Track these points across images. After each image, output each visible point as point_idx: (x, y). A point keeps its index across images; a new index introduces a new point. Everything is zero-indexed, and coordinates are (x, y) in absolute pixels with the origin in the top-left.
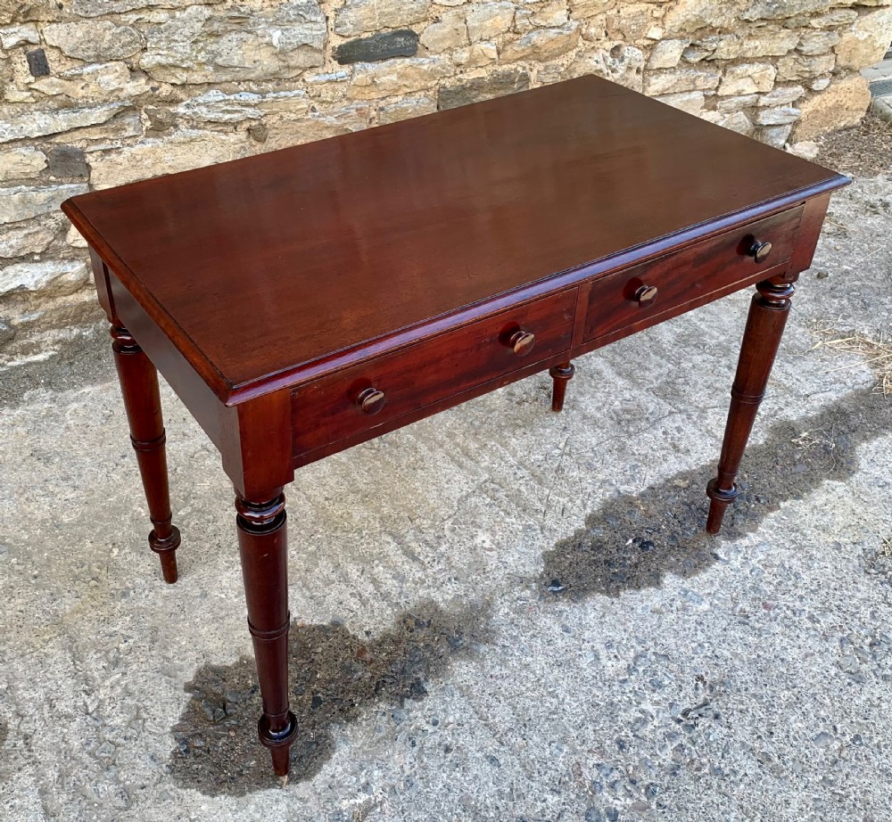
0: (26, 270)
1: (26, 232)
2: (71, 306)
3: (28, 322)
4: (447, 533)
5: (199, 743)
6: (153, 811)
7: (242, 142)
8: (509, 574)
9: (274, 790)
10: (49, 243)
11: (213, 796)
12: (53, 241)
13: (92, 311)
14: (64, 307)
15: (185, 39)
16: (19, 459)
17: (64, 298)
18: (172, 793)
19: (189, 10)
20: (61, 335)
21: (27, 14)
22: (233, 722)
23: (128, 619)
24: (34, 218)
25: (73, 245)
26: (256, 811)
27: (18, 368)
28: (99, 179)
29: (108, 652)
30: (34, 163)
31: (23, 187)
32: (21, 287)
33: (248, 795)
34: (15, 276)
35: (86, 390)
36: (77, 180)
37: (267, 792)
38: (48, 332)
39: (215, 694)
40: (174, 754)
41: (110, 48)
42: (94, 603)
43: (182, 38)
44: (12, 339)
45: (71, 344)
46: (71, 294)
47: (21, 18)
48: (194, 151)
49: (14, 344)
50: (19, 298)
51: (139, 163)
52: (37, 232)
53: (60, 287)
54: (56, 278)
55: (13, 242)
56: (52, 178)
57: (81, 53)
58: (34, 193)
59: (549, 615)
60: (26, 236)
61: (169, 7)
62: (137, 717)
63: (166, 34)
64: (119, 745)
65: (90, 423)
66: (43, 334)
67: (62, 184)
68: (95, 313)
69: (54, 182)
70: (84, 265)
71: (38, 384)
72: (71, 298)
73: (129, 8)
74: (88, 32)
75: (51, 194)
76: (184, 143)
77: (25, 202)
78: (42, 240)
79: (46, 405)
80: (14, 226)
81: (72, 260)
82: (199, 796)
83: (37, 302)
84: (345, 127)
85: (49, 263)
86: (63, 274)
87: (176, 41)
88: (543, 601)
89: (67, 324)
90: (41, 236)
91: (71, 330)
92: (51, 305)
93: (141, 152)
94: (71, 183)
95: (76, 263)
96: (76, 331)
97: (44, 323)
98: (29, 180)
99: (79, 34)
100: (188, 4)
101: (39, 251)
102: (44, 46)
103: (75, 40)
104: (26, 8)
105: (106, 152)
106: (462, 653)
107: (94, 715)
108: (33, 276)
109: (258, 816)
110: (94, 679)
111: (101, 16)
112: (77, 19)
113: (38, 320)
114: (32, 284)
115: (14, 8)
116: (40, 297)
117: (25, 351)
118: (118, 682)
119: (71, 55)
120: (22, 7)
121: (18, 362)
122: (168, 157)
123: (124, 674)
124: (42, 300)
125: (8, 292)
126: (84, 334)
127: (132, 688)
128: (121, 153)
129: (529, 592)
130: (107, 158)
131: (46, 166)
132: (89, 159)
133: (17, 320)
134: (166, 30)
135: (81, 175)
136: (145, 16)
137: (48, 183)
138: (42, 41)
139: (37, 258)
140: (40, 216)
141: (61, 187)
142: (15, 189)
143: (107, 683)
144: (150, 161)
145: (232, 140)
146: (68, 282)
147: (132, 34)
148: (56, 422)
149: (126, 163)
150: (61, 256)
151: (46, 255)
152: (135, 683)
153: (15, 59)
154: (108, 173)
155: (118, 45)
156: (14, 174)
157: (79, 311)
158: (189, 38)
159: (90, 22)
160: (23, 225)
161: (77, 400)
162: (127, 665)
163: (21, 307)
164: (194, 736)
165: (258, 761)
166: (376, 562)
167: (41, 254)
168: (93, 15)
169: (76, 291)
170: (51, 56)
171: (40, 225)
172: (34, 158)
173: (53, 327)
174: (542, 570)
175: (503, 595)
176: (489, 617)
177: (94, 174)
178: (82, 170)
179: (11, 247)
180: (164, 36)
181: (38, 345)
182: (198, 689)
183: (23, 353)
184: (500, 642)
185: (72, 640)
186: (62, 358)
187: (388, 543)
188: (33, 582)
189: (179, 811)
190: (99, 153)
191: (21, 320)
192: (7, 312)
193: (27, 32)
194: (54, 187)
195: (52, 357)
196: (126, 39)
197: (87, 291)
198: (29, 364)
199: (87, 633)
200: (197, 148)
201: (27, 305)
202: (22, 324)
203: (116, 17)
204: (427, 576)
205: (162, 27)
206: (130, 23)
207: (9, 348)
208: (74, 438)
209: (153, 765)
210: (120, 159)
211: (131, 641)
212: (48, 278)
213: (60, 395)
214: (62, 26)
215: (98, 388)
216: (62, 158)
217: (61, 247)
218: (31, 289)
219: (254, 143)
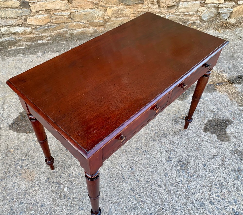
0: (18, 28)
1: (17, 19)
2: (29, 37)
3: (20, 40)
5: (17, 123)
6: (3, 132)
7: (66, 3)
9: (25, 134)
10: (23, 23)
11: (14, 132)
12: (24, 22)
13: (33, 39)
14: (27, 37)
16: (11, 67)
17: (27, 35)
18: (8, 130)
20: (27, 43)
22: (25, 121)
23: (16, 99)
24: (19, 16)
25: (28, 24)
26: (20, 136)
27: (18, 49)
28: (32, 9)
29: (9, 104)
30: (17, 4)
31: (15, 9)
32: (17, 32)
33: (21, 133)
34: (16, 29)
35: (30, 56)
36: (27, 9)
37: (24, 133)
38: (24, 42)
39: (24, 116)
40: (12, 124)
42: (11, 96)
44: (17, 43)
45: (29, 46)
46: (29, 34)
48: (54, 4)
49: (17, 44)
50: (18, 34)
51: (42, 6)
52: (20, 20)
53: (26, 33)
54: (25, 31)
55: (15, 21)
56: (22, 8)
58: (18, 11)
60: (17, 20)
62: (9, 116)
64: (3, 120)
65: (27, 62)
66: (23, 43)
67: (24, 9)
68: (34, 40)
69: (22, 9)
70: (31, 28)
71: (21, 53)
72: (29, 35)
75: (22, 11)
76: (52, 2)
77: (16, 13)
78: (21, 22)
79: (21, 58)
80: (15, 18)
81: (29, 27)
82: (12, 131)
83: (21, 35)
84: (93, 2)
85: (23, 27)
86: (26, 30)
89: (28, 41)
90: (21, 21)
91: (29, 43)
92: (24, 36)
93: (42, 4)
94: (26, 9)
95: (29, 28)
96: (30, 43)
97: (23, 40)
98: (17, 8)
101: (21, 24)
105: (34, 3)
107: (2, 114)
108: (20, 29)
109: (20, 137)
110: (5, 108)
113: (22, 39)
114: (20, 31)
116: (22, 34)
117: (20, 46)
118: (8, 110)
121: (18, 48)
122: (48, 5)
123: (10, 109)
124: (23, 35)
125: (15, 32)
126: (32, 44)
127: (10, 111)
128: (37, 3)
130: (34, 4)
131: (20, 5)
132: (30, 4)
133: (17, 39)
135: (28, 8)
137: (21, 9)
139: (20, 25)
140: (20, 16)
141: (24, 10)
142: (13, 9)
143: (7, 110)
144: (44, 6)
145: (64, 3)
146: (27, 32)
148: (21, 61)
149: (38, 6)
150: (26, 26)
151: (22, 25)
152: (11, 111)
154: (34, 8)
156: (13, 6)
157: (30, 39)
160: (17, 18)
161: (27, 57)
162: (11, 107)
163: (18, 36)
164: (16, 122)
165: (25, 128)
167: (21, 25)
169: (30, 34)
171: (20, 18)
172: (17, 3)
173: (25, 41)
177: (31, 8)
178: (28, 6)
179: (14, 22)
181: (22, 45)
182: (21, 114)
183: (19, 46)
185: (4, 101)
186: (27, 49)
188: (3, 90)
189: (7, 133)
190: (32, 3)
191: (18, 39)
192: (15, 37)
194: (22, 10)
195: (25, 48)
197: (32, 34)
198: (20, 49)
199: (8, 100)
200: (55, 4)
201: (20, 36)
202: (18, 40)
207: (16, 45)
208: (23, 65)
209: (7, 125)
210: (37, 5)
211: (14, 103)
212: (23, 30)
213: (25, 56)
215: (32, 56)
216: (23, 3)
217: (26, 24)
218: (20, 32)
219: (70, 4)
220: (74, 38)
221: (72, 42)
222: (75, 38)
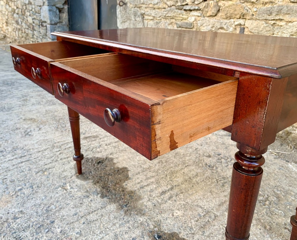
4: (178, 203)
8: (161, 221)
15: (288, 33)
19: (294, 23)
21: (243, 16)
22: (96, 165)
41: (262, 31)
43: (287, 32)
47: (242, 17)
57: (253, 30)
59: (141, 233)
61: (287, 21)
63: (282, 30)
73: (273, 19)
74: (257, 24)
87: (284, 33)
88: (148, 232)
99: (255, 24)
100: (294, 20)
102: (245, 27)
103: (253, 26)
104: (243, 14)
106: (120, 207)
111: (263, 20)
112: (256, 19)
115: (240, 13)
119: (251, 31)
120: (242, 13)
129: (153, 227)
134: (282, 28)
136: (278, 23)
138: (244, 25)
147: (270, 28)
153: (237, 29)
155: (265, 30)
158: (290, 33)
159: (259, 21)
164: (92, 160)
166: (158, 185)
168: (260, 19)
170: (246, 30)
174: (166, 232)
175: (149, 219)
176: (137, 214)
180: (281, 30)
182: (107, 158)
184: (126, 218)
187: (168, 187)
193: (241, 21)
196: (268, 29)
203: (268, 21)
204: (154, 198)
205: (282, 27)
206: (272, 24)
214: (251, 21)
220: (290, 140)
221: (282, 145)
222: (291, 142)
